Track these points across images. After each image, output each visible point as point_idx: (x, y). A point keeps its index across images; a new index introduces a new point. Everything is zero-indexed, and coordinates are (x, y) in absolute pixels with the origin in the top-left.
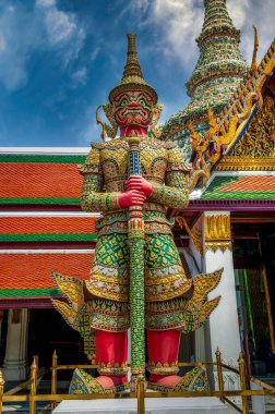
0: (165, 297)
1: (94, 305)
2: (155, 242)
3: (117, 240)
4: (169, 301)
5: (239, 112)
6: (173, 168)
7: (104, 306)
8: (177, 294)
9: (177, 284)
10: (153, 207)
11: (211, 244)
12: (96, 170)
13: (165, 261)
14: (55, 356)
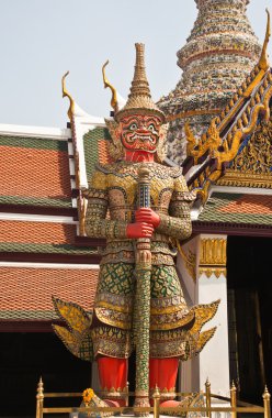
0: (169, 327)
1: (101, 332)
2: (160, 274)
3: (123, 269)
4: (172, 330)
5: (244, 125)
6: (179, 198)
7: (111, 333)
8: (180, 324)
9: (179, 315)
10: (159, 238)
11: (205, 269)
12: (102, 196)
13: (169, 292)
14: (41, 384)
